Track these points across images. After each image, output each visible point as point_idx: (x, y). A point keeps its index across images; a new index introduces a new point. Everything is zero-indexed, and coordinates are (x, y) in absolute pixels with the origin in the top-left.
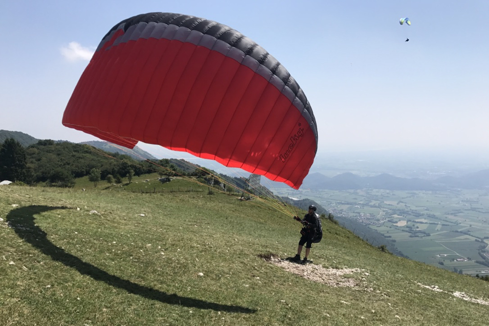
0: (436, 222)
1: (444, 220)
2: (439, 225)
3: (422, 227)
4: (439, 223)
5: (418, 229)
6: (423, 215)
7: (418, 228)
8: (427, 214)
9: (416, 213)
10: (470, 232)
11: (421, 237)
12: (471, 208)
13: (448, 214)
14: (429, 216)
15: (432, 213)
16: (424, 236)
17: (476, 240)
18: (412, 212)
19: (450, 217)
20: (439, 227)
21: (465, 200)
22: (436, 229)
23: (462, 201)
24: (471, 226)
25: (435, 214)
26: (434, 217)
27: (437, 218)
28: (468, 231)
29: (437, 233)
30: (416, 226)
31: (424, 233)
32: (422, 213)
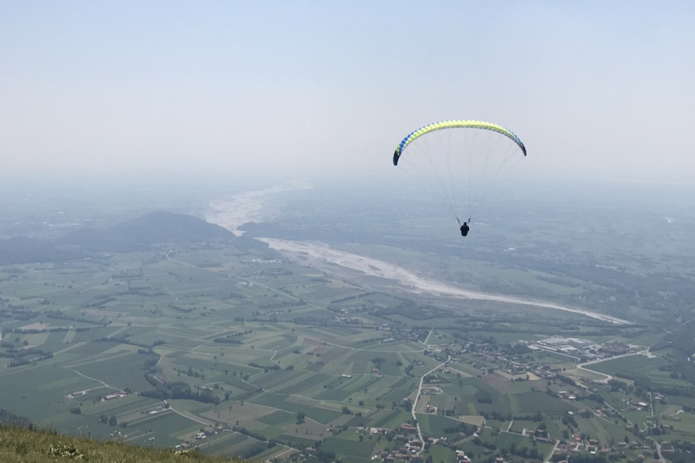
0: (63, 327)
1: (79, 321)
2: (69, 332)
3: (34, 342)
4: (71, 327)
5: (26, 348)
6: (36, 315)
7: (26, 343)
8: (45, 312)
9: (22, 312)
10: (129, 336)
11: (35, 363)
12: (130, 289)
13: (88, 306)
14: (49, 316)
15: (54, 309)
16: (41, 359)
17: (140, 352)
18: (14, 312)
19: (91, 312)
20: (70, 336)
21: (119, 273)
22: (65, 341)
23: (114, 277)
24: (129, 324)
25: (61, 310)
26: (57, 316)
27: (66, 318)
28: (126, 336)
29: (67, 349)
30: (22, 341)
31: (41, 353)
32: (34, 311)
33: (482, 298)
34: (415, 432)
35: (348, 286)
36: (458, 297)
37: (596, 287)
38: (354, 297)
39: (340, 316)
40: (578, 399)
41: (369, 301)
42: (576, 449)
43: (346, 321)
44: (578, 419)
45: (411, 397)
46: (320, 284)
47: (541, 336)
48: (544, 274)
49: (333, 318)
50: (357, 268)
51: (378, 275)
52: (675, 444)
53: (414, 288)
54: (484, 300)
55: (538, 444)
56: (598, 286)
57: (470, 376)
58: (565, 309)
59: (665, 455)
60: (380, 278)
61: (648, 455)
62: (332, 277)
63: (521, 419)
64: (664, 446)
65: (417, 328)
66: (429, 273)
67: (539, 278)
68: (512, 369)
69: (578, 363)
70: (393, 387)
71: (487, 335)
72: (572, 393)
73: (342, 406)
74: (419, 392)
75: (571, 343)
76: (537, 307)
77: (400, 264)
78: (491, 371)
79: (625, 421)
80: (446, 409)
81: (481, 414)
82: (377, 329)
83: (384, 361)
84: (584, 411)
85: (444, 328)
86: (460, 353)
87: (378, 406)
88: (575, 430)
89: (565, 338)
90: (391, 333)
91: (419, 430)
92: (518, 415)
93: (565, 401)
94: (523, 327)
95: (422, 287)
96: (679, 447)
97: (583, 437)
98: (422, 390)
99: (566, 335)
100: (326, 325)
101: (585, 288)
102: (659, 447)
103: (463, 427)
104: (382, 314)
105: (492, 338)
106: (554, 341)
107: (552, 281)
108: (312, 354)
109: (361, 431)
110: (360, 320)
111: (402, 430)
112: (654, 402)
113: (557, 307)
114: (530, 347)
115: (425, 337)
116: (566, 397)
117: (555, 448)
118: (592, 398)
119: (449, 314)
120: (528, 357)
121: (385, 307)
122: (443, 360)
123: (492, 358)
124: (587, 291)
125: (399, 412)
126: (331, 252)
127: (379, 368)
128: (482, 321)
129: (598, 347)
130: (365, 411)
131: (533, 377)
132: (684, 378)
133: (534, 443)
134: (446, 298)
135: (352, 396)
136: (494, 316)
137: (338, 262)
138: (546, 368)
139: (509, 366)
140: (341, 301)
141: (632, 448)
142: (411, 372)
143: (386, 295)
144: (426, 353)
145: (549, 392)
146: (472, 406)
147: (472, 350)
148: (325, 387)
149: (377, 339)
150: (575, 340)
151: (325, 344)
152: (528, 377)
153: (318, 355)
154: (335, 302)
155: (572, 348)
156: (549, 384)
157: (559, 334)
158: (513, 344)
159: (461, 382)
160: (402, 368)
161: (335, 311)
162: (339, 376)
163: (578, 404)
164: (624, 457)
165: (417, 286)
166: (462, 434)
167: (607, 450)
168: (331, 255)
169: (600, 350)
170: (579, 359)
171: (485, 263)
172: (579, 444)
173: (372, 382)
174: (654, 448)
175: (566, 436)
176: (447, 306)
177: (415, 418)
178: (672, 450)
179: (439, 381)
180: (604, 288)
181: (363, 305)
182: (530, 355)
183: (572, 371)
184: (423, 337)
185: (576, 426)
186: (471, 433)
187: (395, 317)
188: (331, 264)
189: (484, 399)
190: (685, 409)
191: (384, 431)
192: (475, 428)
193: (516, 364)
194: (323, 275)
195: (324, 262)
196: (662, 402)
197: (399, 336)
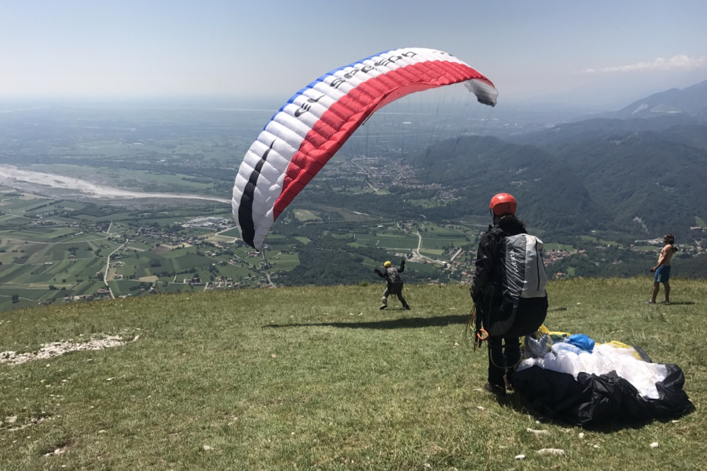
33: (146, 197)
34: (109, 293)
35: (38, 197)
36: (128, 198)
37: (222, 182)
38: (46, 206)
39: (36, 221)
40: (218, 255)
41: (59, 207)
42: (219, 286)
43: (41, 224)
44: (219, 268)
45: (102, 271)
46: (14, 198)
47: (190, 218)
48: (187, 177)
49: (30, 223)
50: (44, 183)
51: (63, 187)
52: (278, 273)
53: (94, 194)
54: (148, 198)
55: (195, 287)
56: (223, 182)
57: (143, 251)
58: (203, 198)
59: (273, 280)
60: (64, 189)
61: (262, 282)
62: (23, 192)
63: (182, 273)
64: (272, 276)
65: (101, 223)
66: (104, 182)
67: (184, 179)
68: (172, 242)
69: (215, 232)
70: (88, 266)
71: (153, 221)
72: (213, 252)
73: (48, 285)
74: (108, 267)
75: (210, 221)
76: (185, 199)
77: (80, 178)
78: (158, 245)
79: (248, 264)
80: (129, 275)
81: (154, 274)
82: (69, 226)
83: (77, 249)
84: (222, 262)
85: (121, 220)
86: (135, 236)
87: (78, 281)
88: (218, 274)
89: (205, 217)
90: (80, 229)
91: (111, 292)
92: (180, 272)
93: (211, 257)
94: (177, 214)
95: (99, 193)
96: (280, 274)
97: (222, 278)
98: (110, 265)
99: (206, 215)
100: (25, 229)
101: (215, 183)
102: (269, 276)
103: (143, 284)
104: (70, 215)
105: (156, 223)
106: (197, 221)
107: (193, 181)
108: (17, 251)
109: (67, 300)
110: (54, 222)
111: (98, 294)
112: (264, 251)
113: (198, 198)
114: (183, 226)
115: (108, 228)
116: (210, 255)
117: (206, 288)
118: (226, 253)
119: (122, 210)
120: (182, 233)
121: (72, 210)
122: (122, 242)
123: (158, 237)
124: (216, 185)
125: (94, 283)
126: (19, 172)
127: (74, 254)
128: (148, 212)
129: (227, 220)
130: (68, 286)
131: (187, 245)
132: (280, 233)
133: (192, 287)
134: (119, 199)
135: (56, 277)
136: (156, 208)
137: (26, 179)
138: (196, 238)
139: (170, 240)
140: (35, 209)
141: (253, 280)
142: (100, 254)
143: (71, 201)
144: (109, 239)
145: (198, 253)
146: (147, 270)
147: (143, 233)
148: (32, 274)
149: (70, 234)
150: (212, 218)
151: (26, 243)
152: (184, 246)
153: (22, 252)
154: (30, 210)
155: (211, 223)
156: (198, 248)
157: (202, 215)
158: (171, 226)
159: (138, 255)
160: (92, 252)
161: (31, 217)
162: (42, 264)
163: (217, 259)
164: (249, 286)
165: (95, 192)
166: (143, 289)
167: (238, 283)
168: (20, 175)
169: (229, 223)
170: (216, 230)
171: (145, 171)
172: (220, 283)
173: (69, 266)
174: (266, 277)
175: (212, 279)
176: (120, 205)
177: (107, 285)
178: (276, 277)
179: (121, 257)
180: (228, 182)
181: (55, 211)
182: (184, 231)
183: (212, 238)
184: (106, 228)
185: (218, 272)
186: (149, 288)
187: (81, 217)
188: (21, 181)
189: (156, 265)
190: (282, 251)
191: (85, 297)
192: (151, 284)
193: (175, 239)
194: (15, 191)
195: (15, 180)
196: (269, 249)
197: (87, 230)
